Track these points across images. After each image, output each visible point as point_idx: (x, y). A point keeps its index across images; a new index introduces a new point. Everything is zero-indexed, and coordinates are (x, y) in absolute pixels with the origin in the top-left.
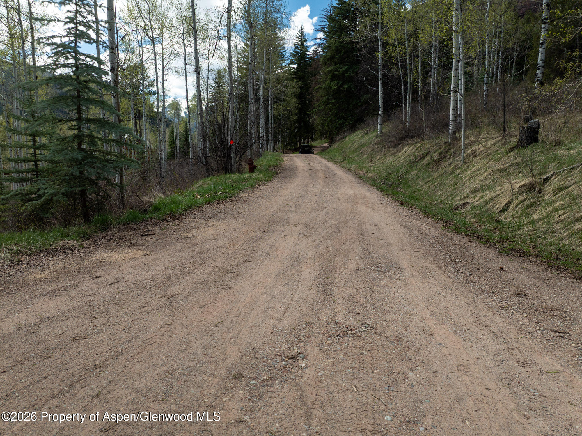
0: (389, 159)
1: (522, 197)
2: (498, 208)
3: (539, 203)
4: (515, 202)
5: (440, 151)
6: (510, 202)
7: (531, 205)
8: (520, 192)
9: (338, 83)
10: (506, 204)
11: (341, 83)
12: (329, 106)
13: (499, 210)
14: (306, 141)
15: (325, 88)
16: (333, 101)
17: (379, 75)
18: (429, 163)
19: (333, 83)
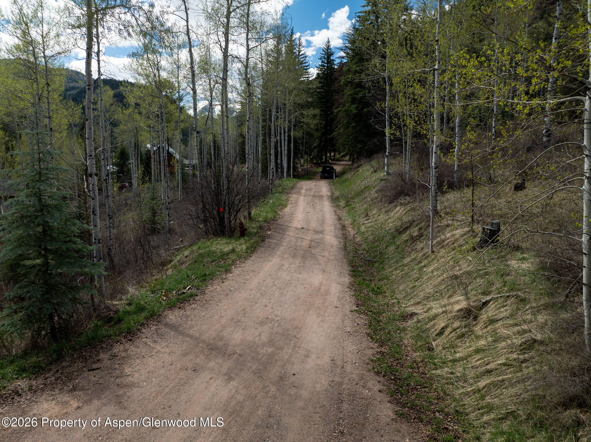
0: (382, 217)
1: (457, 324)
2: (436, 330)
3: (470, 334)
4: (449, 329)
5: (420, 226)
6: (446, 327)
7: (463, 335)
8: (455, 318)
9: (358, 107)
10: (443, 328)
11: (360, 107)
12: (350, 129)
13: (437, 332)
14: (332, 154)
15: (346, 111)
16: (353, 124)
17: (387, 117)
18: (407, 240)
19: (353, 106)
